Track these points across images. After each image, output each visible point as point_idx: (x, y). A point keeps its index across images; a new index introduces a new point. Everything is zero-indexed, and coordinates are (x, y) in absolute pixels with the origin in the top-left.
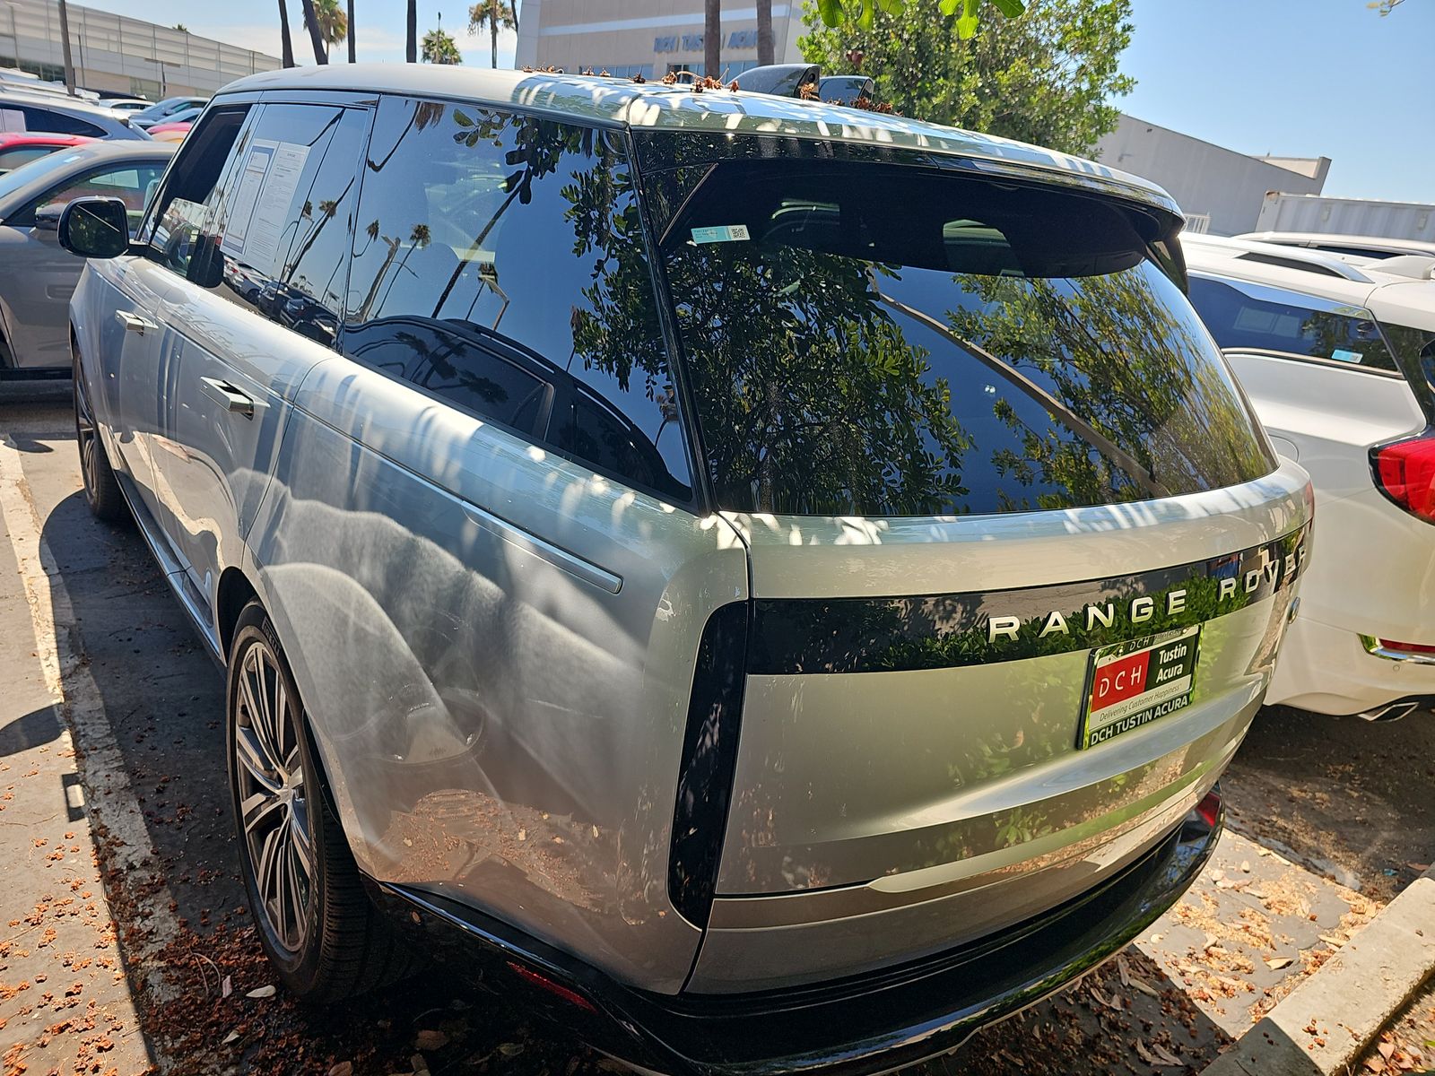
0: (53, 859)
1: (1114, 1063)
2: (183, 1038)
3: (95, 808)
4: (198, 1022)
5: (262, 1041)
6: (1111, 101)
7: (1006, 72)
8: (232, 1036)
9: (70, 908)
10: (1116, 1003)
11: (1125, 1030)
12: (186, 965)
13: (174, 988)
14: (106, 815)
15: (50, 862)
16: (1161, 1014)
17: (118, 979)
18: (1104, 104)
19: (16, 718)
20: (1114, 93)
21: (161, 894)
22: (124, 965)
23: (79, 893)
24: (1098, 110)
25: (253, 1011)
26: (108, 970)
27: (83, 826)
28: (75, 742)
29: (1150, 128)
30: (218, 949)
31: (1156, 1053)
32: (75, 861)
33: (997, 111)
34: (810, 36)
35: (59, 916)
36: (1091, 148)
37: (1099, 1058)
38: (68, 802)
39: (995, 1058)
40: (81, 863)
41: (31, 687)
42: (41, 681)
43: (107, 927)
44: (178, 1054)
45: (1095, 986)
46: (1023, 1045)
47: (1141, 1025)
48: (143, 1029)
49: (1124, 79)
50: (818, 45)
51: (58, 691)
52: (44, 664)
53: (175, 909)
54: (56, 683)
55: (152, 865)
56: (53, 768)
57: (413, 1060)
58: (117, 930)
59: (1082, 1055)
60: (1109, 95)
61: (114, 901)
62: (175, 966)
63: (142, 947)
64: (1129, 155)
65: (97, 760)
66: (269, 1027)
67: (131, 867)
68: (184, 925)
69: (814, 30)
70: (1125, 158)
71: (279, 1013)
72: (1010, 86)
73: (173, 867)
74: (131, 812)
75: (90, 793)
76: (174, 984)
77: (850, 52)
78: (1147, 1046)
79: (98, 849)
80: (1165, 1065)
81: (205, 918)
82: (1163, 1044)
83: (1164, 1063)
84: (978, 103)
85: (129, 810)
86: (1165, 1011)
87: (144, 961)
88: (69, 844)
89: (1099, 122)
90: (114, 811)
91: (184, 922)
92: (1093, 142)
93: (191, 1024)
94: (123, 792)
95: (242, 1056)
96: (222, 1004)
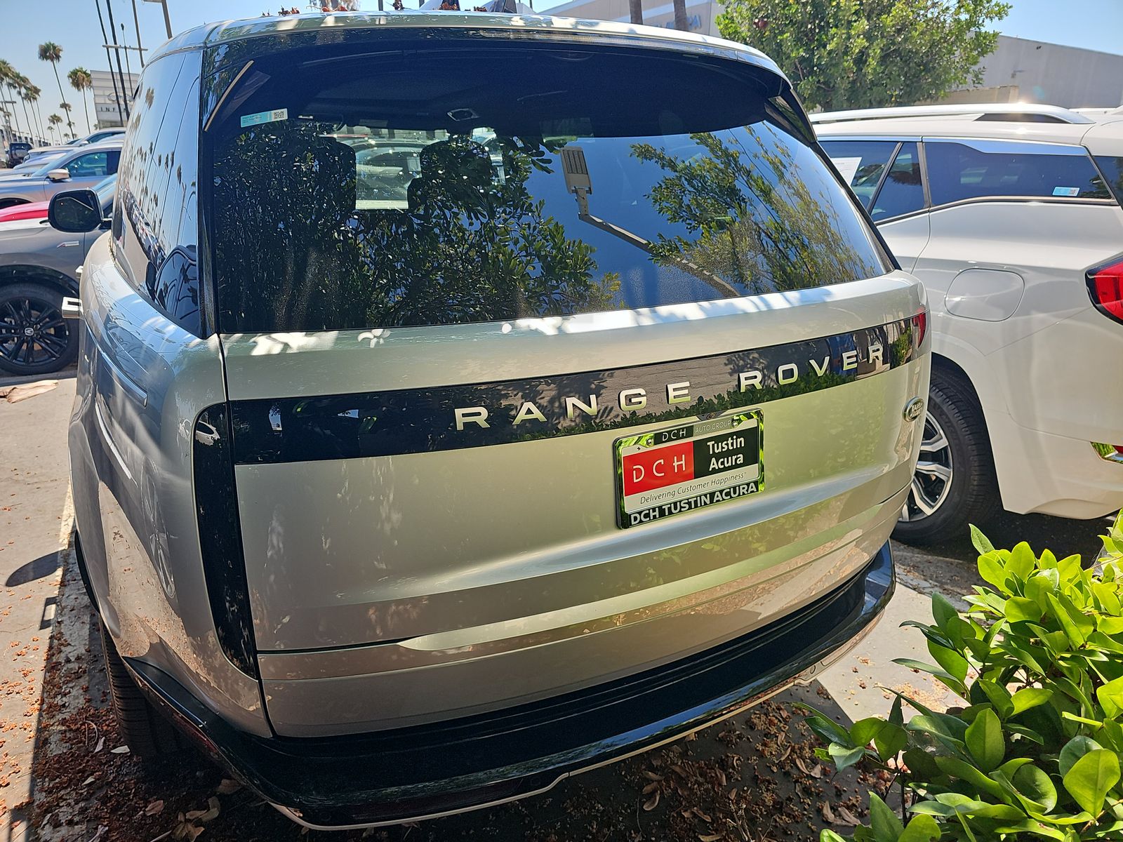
0: (19, 655)
1: (797, 822)
2: (58, 780)
3: (59, 620)
4: (71, 769)
5: (110, 784)
6: (989, 27)
7: (889, 15)
8: (90, 780)
9: (17, 689)
10: (817, 772)
11: (818, 794)
12: (78, 729)
13: (65, 745)
14: (65, 625)
15: (16, 657)
16: (858, 782)
17: (30, 738)
18: (983, 30)
19: (32, 560)
20: (991, 19)
21: (81, 680)
22: (38, 728)
23: (28, 678)
24: (978, 34)
25: (112, 763)
26: (26, 732)
27: (48, 632)
28: (64, 575)
29: (1039, 46)
30: (104, 718)
31: (840, 815)
32: (33, 656)
33: (885, 49)
34: (725, 13)
35: (8, 694)
36: (975, 68)
37: (784, 817)
38: (43, 616)
39: (686, 815)
40: (36, 658)
41: (50, 539)
42: (57, 535)
43: (36, 702)
44: (49, 791)
45: (802, 758)
46: (717, 805)
47: (834, 790)
48: (33, 772)
49: (999, 6)
50: (732, 19)
51: (66, 542)
52: (63, 523)
53: (86, 690)
54: (67, 536)
55: (83, 659)
56: (42, 594)
57: (210, 801)
58: (42, 704)
59: (770, 814)
60: (987, 21)
61: (48, 684)
62: (71, 730)
63: (54, 716)
64: (1020, 71)
65: (73, 588)
66: (119, 774)
67: (68, 661)
68: (89, 701)
69: (728, 7)
70: (1018, 74)
71: (130, 765)
72: (893, 26)
73: (97, 661)
74: (83, 623)
75: (61, 611)
76: (66, 742)
77: (757, 21)
78: (834, 809)
79: (51, 648)
80: (845, 826)
81: (105, 696)
82: (848, 808)
83: (844, 823)
84: (867, 44)
85: (81, 621)
86: (861, 779)
87: (52, 725)
88: (33, 645)
89: (979, 45)
90: (72, 622)
91: (89, 699)
92: (975, 63)
93: (66, 771)
94: (82, 610)
95: (92, 795)
96: (92, 757)
